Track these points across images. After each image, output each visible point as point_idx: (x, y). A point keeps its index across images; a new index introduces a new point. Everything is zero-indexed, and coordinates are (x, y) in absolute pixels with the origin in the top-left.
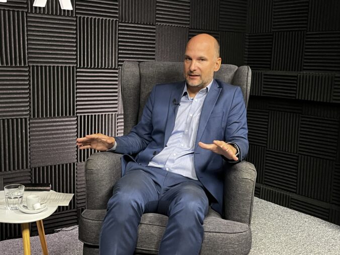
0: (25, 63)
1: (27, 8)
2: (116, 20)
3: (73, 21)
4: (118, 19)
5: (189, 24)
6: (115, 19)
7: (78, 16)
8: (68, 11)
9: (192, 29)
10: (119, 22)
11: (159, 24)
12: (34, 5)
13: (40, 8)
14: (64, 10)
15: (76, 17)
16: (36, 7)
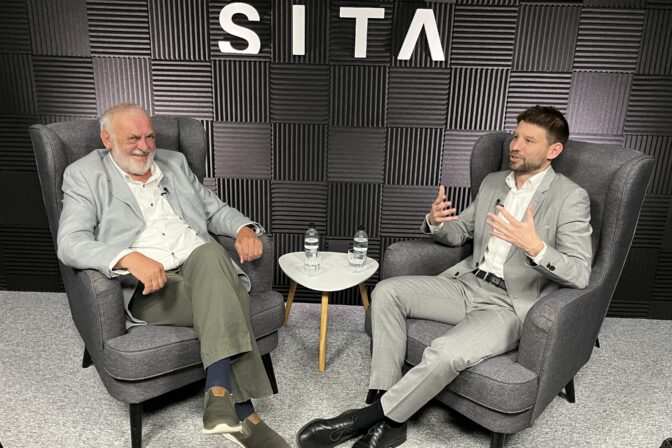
0: (383, 125)
1: (391, 61)
2: (508, 70)
3: (446, 74)
4: (510, 68)
5: (634, 69)
6: (505, 68)
7: (454, 67)
8: (441, 62)
9: (639, 75)
10: (511, 72)
11: (578, 70)
12: (399, 58)
13: (406, 61)
14: (436, 62)
15: (452, 69)
16: (401, 61)
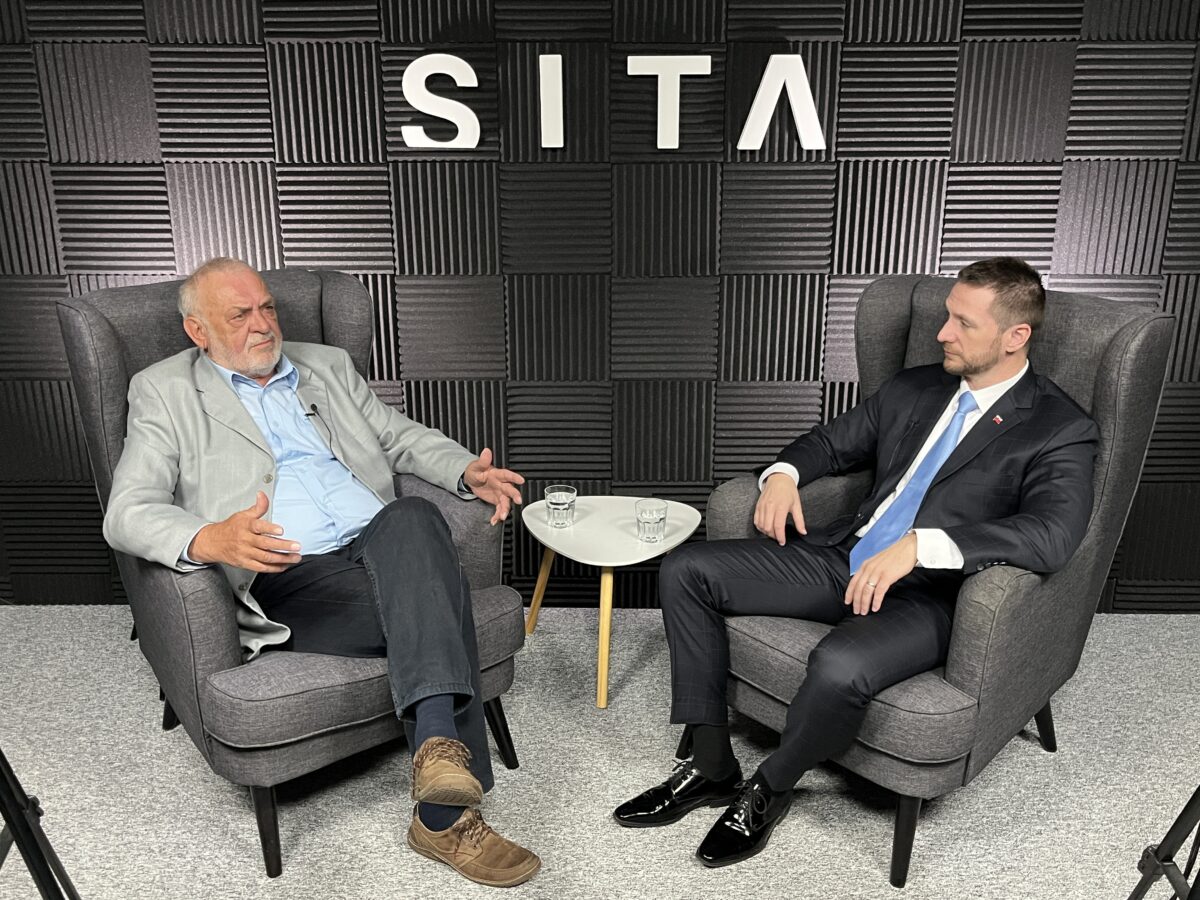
0: (713, 270)
1: (724, 152)
2: (944, 161)
3: (829, 172)
4: (948, 158)
5: (1179, 152)
6: (940, 159)
7: (843, 159)
8: (819, 152)
9: (1187, 163)
10: (951, 165)
12: (741, 146)
13: (752, 152)
14: (809, 152)
15: (839, 162)
16: (743, 152)
